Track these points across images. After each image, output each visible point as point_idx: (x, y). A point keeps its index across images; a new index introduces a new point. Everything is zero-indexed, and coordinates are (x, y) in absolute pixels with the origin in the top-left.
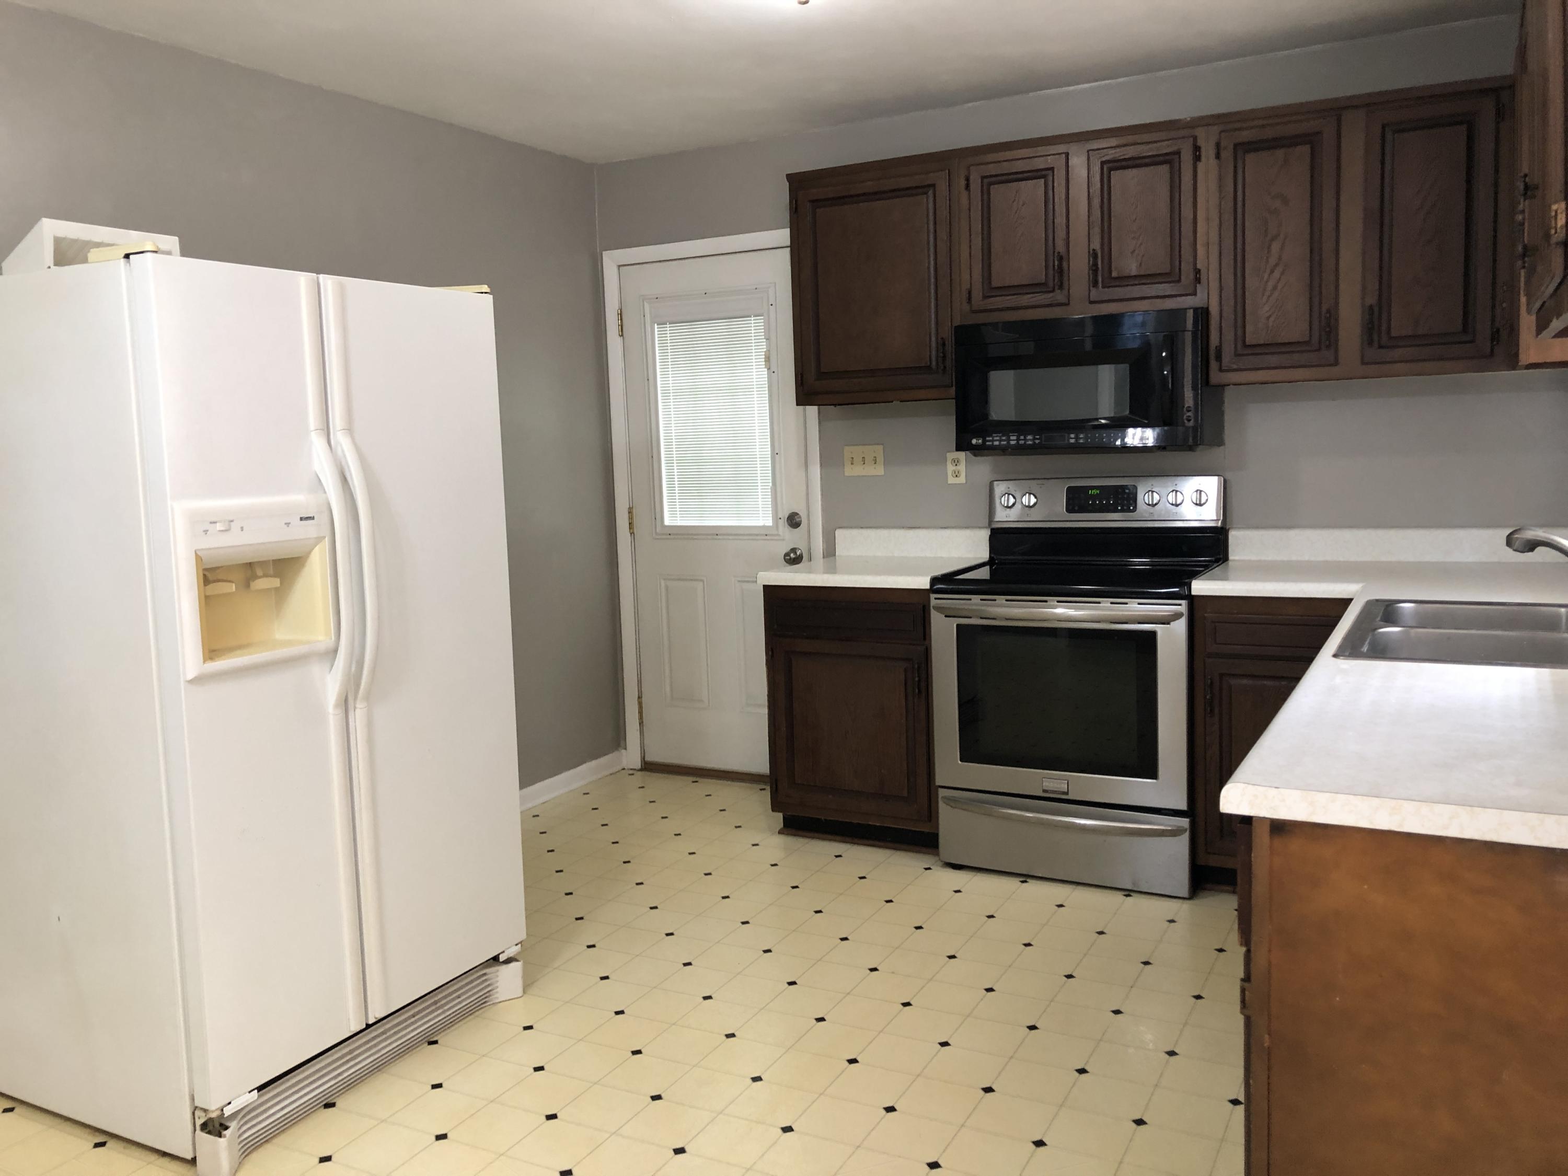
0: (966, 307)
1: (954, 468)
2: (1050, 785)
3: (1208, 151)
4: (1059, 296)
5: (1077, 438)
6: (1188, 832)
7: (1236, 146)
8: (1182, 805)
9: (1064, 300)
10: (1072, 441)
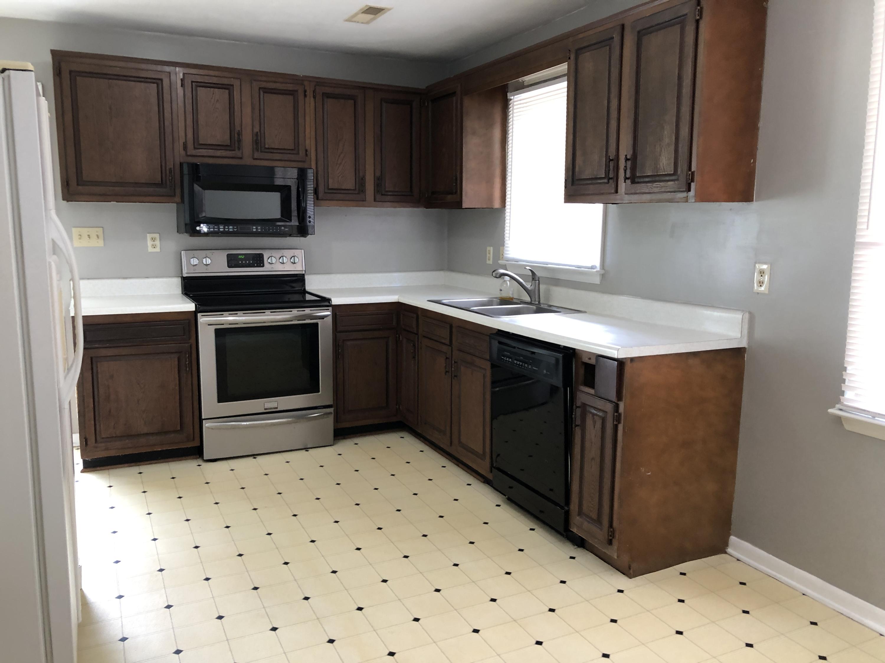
0: (183, 153)
1: (153, 243)
2: (268, 405)
3: (309, 93)
4: (238, 153)
5: (257, 229)
6: (333, 415)
7: (323, 94)
8: (330, 402)
9: (240, 156)
10: (255, 230)
